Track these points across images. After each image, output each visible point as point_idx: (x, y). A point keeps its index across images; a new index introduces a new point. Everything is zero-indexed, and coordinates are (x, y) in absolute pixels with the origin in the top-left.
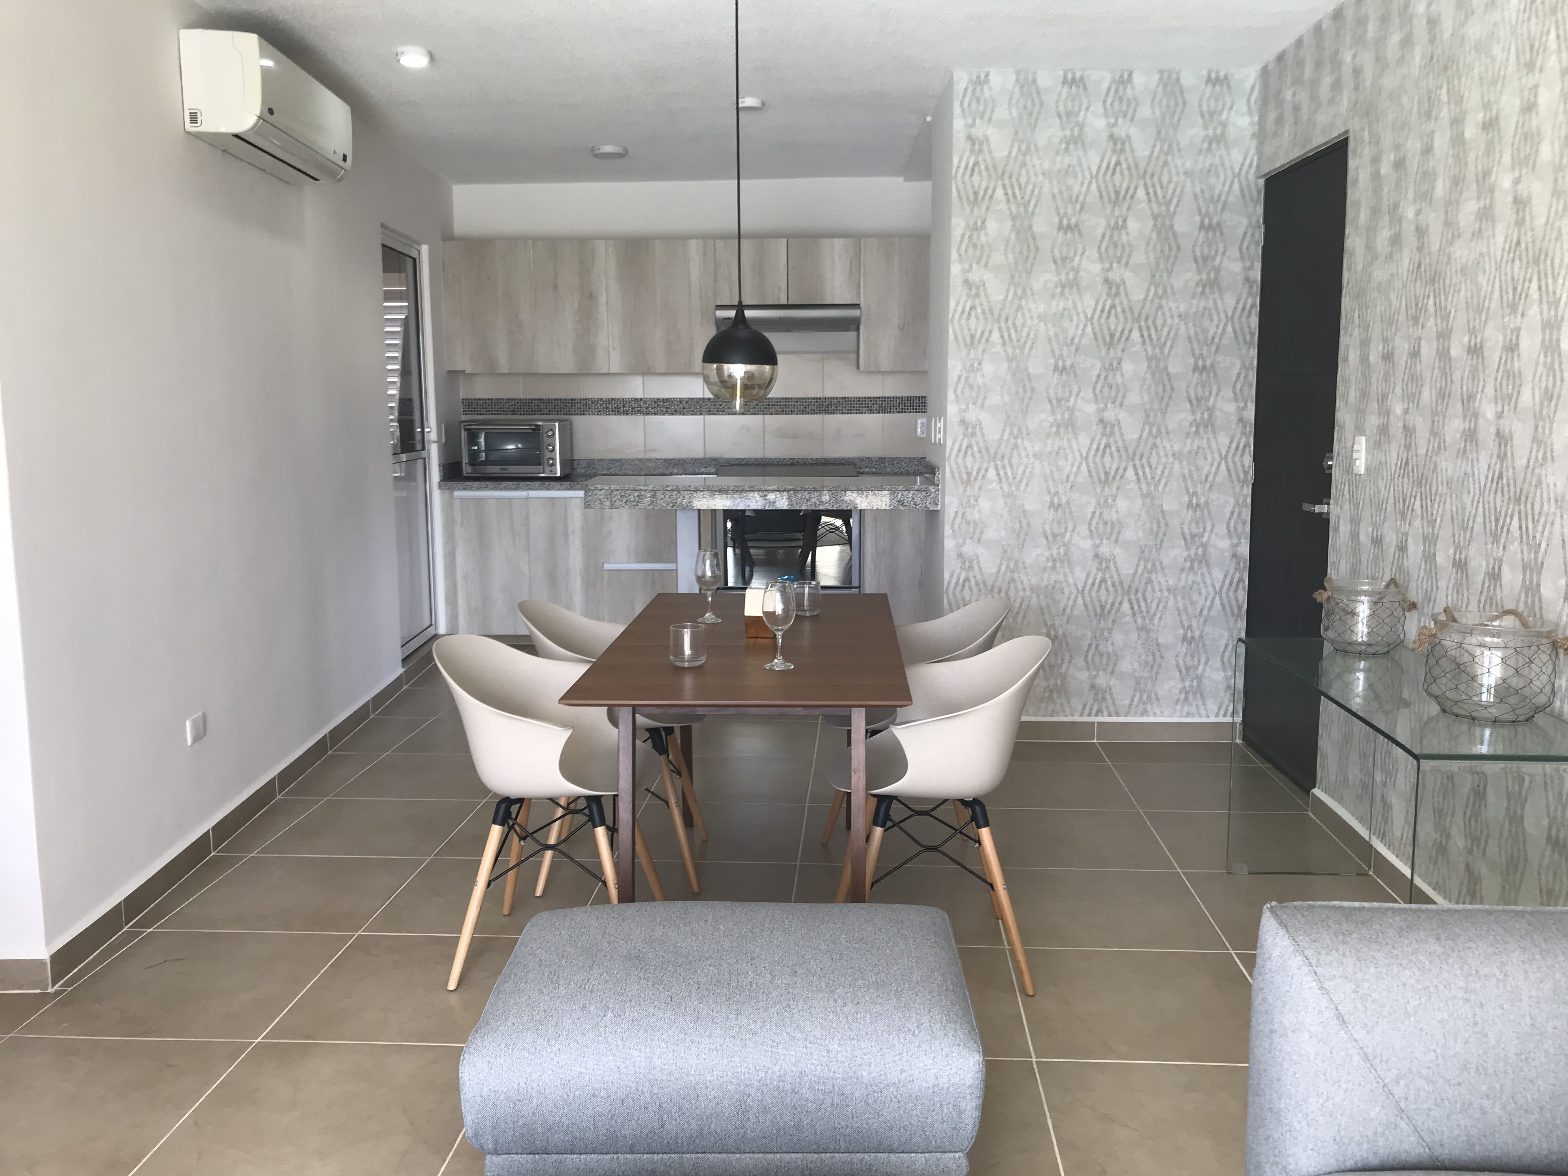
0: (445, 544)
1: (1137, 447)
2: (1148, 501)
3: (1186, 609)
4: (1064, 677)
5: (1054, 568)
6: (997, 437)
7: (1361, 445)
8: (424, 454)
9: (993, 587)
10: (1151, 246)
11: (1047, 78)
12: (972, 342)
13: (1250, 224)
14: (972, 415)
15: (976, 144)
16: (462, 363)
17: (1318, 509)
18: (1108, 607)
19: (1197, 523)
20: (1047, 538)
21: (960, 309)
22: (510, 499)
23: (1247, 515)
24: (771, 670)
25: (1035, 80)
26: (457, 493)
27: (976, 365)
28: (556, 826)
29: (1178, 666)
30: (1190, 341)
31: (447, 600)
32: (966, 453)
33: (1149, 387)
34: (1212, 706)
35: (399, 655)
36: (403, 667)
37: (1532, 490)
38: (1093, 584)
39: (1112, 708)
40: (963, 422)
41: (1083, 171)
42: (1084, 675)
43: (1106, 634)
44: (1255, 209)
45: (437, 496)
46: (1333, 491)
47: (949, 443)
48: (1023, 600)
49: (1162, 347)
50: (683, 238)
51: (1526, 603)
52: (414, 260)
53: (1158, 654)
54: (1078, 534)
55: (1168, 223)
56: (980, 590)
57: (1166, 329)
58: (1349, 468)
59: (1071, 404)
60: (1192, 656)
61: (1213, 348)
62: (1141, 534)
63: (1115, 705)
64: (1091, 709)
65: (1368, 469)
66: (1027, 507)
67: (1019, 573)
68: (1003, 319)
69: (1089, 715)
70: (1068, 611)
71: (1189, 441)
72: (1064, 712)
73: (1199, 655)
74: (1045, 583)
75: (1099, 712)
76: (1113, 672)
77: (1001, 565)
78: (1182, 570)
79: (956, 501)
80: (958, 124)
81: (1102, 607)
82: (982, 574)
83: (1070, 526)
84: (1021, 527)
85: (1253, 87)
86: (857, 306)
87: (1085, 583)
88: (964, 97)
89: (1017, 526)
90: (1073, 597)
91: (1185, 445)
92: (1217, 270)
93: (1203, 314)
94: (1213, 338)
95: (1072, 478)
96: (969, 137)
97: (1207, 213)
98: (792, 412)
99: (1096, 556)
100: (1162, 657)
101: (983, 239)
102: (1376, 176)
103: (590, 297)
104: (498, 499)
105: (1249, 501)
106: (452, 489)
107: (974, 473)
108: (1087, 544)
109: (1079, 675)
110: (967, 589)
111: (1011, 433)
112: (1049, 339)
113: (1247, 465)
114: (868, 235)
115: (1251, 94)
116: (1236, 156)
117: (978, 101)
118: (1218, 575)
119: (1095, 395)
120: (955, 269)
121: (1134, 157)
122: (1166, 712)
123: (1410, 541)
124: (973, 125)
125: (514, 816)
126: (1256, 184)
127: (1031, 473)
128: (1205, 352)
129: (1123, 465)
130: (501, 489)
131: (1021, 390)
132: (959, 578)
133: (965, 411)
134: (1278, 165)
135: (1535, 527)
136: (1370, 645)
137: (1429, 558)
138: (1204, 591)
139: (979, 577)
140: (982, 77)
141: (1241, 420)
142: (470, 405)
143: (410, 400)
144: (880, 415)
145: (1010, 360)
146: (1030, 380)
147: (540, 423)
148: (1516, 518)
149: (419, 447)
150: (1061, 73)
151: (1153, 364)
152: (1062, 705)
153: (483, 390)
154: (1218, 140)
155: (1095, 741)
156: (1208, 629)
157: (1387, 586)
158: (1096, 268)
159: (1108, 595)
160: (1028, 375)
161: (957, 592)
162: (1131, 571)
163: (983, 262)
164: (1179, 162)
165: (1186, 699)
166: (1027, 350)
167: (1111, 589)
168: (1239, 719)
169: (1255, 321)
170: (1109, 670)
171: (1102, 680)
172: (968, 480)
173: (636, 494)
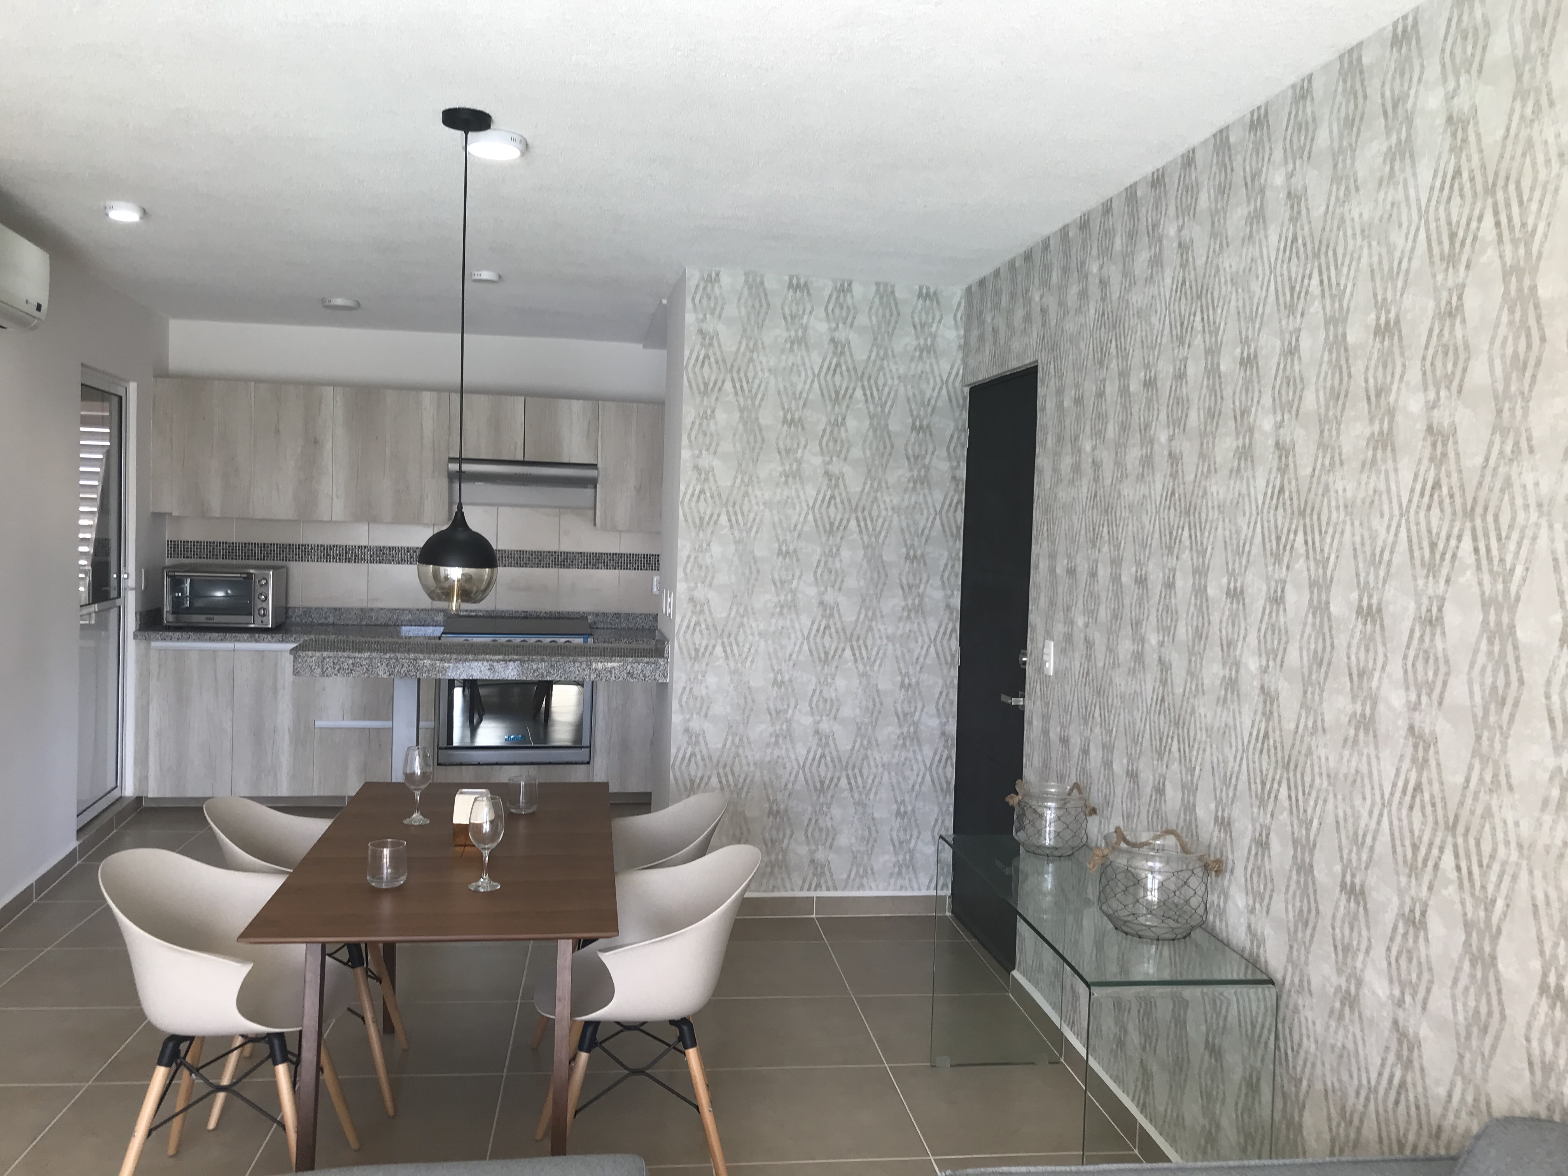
0: (138, 698)
1: (854, 629)
2: (864, 680)
3: (899, 783)
4: (785, 852)
5: (776, 743)
6: (724, 615)
7: (1050, 648)
8: (119, 602)
9: (718, 761)
10: (868, 442)
11: (773, 283)
12: (701, 525)
13: (957, 427)
14: (700, 594)
15: (707, 338)
16: (169, 504)
17: (1014, 701)
18: (827, 782)
19: (909, 702)
20: (770, 714)
21: (690, 492)
22: (215, 651)
23: (954, 696)
24: (476, 892)
25: (762, 283)
26: (154, 644)
27: (704, 545)
28: (233, 1057)
29: (892, 840)
30: (903, 533)
31: (135, 759)
32: (694, 630)
33: (865, 574)
34: (924, 879)
35: (73, 825)
36: (78, 839)
37: (1188, 717)
38: (813, 760)
39: (830, 883)
40: (691, 599)
41: (806, 370)
42: (803, 850)
43: (825, 808)
44: (961, 414)
45: (131, 647)
46: (1027, 687)
47: (678, 619)
48: (747, 776)
49: (877, 536)
50: (417, 389)
51: (1185, 820)
52: (121, 398)
53: (873, 829)
54: (800, 711)
55: (883, 422)
56: (705, 765)
57: (881, 520)
58: (1041, 669)
59: (794, 586)
60: (905, 831)
61: (923, 539)
62: (858, 711)
63: (833, 880)
64: (811, 884)
65: (1056, 672)
66: (752, 684)
67: (743, 748)
68: (730, 504)
69: (809, 890)
70: (790, 786)
71: (901, 625)
72: (785, 887)
73: (911, 830)
74: (767, 759)
75: (818, 886)
76: (831, 847)
77: (726, 740)
78: (896, 747)
79: (684, 677)
80: (690, 318)
81: (822, 783)
82: (708, 749)
83: (793, 703)
84: (746, 703)
85: (959, 304)
86: (594, 466)
87: (806, 759)
88: (695, 293)
89: (742, 702)
90: (794, 772)
91: (898, 628)
92: (927, 468)
93: (914, 508)
94: (923, 530)
95: (794, 656)
96: (701, 331)
97: (919, 415)
98: (526, 565)
99: (817, 732)
100: (877, 832)
101: (713, 427)
102: (1060, 406)
103: (314, 443)
104: (201, 650)
105: (956, 682)
106: (148, 640)
107: (702, 650)
108: (807, 721)
109: (799, 850)
110: (693, 765)
111: (738, 612)
112: (774, 524)
113: (954, 649)
114: (606, 399)
115: (957, 310)
116: (945, 366)
117: (709, 298)
118: (928, 751)
119: (816, 579)
120: (686, 454)
121: (853, 361)
122: (881, 886)
123: (1092, 745)
124: (704, 320)
125: (182, 1054)
126: (962, 391)
127: (756, 651)
128: (916, 543)
129: (842, 645)
130: (206, 641)
131: (747, 572)
132: (685, 753)
133: (693, 590)
134: (980, 378)
135: (1190, 752)
136: (1056, 849)
137: (1108, 764)
138: (915, 768)
139: (705, 752)
140: (713, 276)
141: (948, 606)
142: (176, 548)
143: (107, 540)
144: (617, 571)
145: (737, 542)
146: (755, 563)
147: (252, 571)
148: (1175, 740)
149: (113, 594)
150: (787, 278)
151: (869, 551)
152: (783, 880)
153: (191, 533)
154: (928, 349)
155: (814, 916)
156: (920, 804)
157: (1072, 790)
158: (818, 461)
159: (827, 771)
160: (754, 558)
161: (683, 768)
162: (849, 747)
163: (712, 449)
164: (894, 368)
165: (899, 873)
166: (753, 534)
167: (830, 765)
168: (948, 892)
169: (960, 516)
170: (828, 844)
171: (820, 855)
172: (696, 655)
173: (351, 661)
